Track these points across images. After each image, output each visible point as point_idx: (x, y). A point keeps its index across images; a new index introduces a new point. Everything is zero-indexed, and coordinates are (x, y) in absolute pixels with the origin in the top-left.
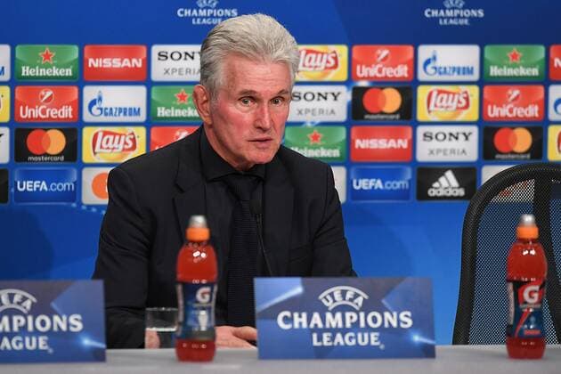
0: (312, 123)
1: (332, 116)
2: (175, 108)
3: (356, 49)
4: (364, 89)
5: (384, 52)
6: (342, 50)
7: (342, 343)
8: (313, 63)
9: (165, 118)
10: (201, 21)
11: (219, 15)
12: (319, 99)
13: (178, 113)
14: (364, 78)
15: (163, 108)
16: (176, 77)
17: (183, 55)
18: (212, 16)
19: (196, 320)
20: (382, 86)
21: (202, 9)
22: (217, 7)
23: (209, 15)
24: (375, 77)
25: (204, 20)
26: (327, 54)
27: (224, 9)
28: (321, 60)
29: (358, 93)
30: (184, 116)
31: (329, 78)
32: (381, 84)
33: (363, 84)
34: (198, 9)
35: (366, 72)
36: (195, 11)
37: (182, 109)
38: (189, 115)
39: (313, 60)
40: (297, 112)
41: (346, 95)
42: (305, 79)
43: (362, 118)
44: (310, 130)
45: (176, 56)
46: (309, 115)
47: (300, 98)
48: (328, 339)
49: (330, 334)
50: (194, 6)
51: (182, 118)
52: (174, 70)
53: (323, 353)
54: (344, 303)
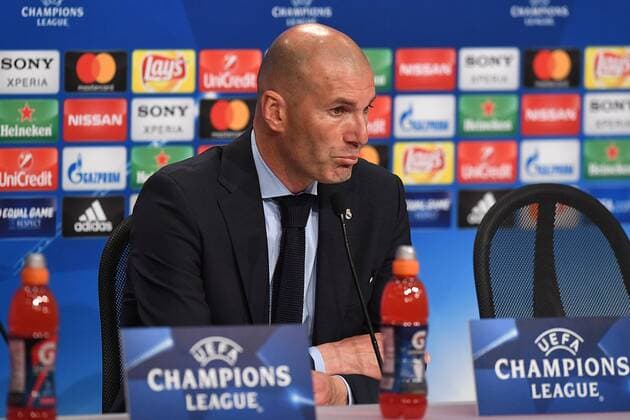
0: (159, 142)
1: (179, 134)
2: (19, 127)
3: (203, 54)
4: (212, 102)
5: (231, 58)
6: (189, 56)
7: (561, 396)
8: (160, 72)
9: (9, 138)
10: (46, 21)
11: (64, 15)
12: (165, 115)
13: (23, 132)
14: (211, 89)
15: (7, 127)
16: (19, 89)
17: (28, 62)
18: (57, 16)
19: (411, 370)
20: (229, 98)
21: (48, 8)
22: (63, 6)
23: (54, 14)
24: (223, 88)
25: (49, 21)
26: (174, 60)
27: (70, 8)
28: (169, 68)
29: (206, 107)
30: (28, 135)
31: (176, 89)
32: (228, 95)
33: (211, 96)
34: (43, 7)
35: (214, 82)
36: (40, 10)
37: (26, 127)
38: (33, 135)
39: (160, 68)
40: (143, 129)
41: (193, 109)
42: (151, 90)
43: (209, 136)
44: (156, 151)
45: (20, 64)
46: (156, 133)
47: (146, 113)
48: (548, 391)
49: (548, 385)
50: (38, 4)
51: (26, 138)
52: (18, 81)
53: (543, 407)
54: (560, 347)
